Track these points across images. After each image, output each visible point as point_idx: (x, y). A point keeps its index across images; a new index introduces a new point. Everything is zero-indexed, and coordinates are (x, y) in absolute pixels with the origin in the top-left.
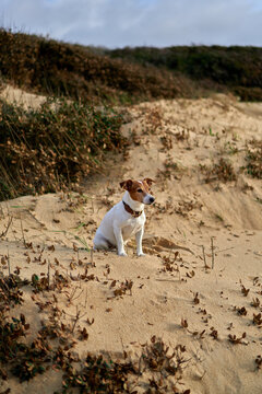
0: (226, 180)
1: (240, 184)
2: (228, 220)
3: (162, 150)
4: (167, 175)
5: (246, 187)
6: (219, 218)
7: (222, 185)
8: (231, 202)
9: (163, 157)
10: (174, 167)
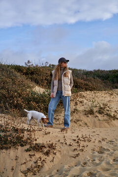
0: (91, 114)
1: (95, 115)
2: (89, 124)
3: (75, 105)
4: (74, 112)
5: (97, 116)
6: (86, 124)
7: (89, 115)
8: (91, 120)
9: (74, 107)
10: (77, 110)
